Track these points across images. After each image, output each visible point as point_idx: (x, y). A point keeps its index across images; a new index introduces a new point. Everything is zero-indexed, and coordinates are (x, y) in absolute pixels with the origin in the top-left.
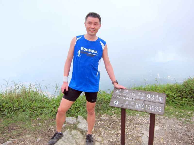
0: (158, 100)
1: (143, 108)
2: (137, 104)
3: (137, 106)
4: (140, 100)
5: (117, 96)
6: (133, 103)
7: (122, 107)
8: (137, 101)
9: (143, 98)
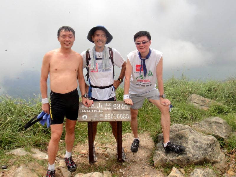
0: (124, 108)
1: (112, 117)
2: (106, 115)
3: (106, 117)
4: (108, 110)
6: (102, 114)
8: (106, 112)
9: (110, 108)
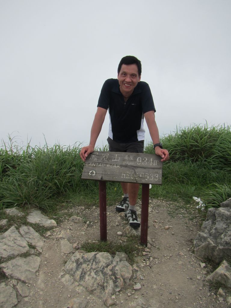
1: (133, 177)
3: (123, 176)
4: (127, 166)
5: (92, 164)
7: (102, 178)
8: (123, 168)
9: (132, 163)
